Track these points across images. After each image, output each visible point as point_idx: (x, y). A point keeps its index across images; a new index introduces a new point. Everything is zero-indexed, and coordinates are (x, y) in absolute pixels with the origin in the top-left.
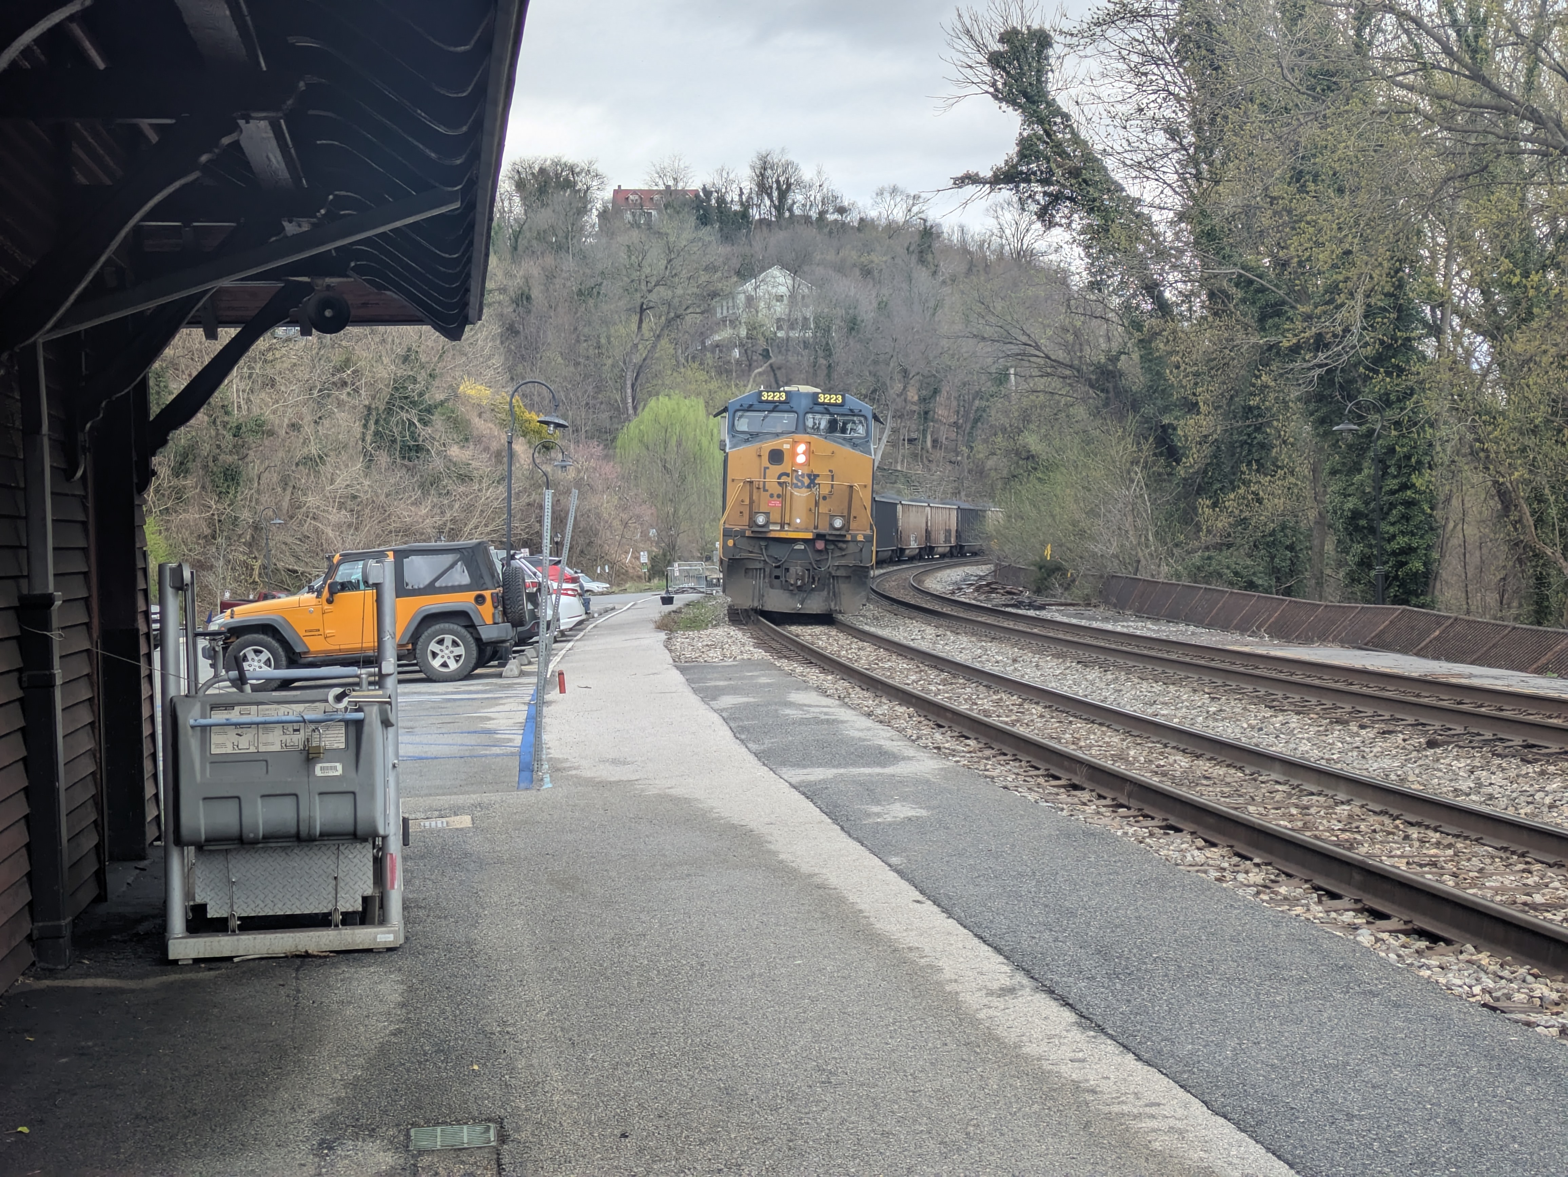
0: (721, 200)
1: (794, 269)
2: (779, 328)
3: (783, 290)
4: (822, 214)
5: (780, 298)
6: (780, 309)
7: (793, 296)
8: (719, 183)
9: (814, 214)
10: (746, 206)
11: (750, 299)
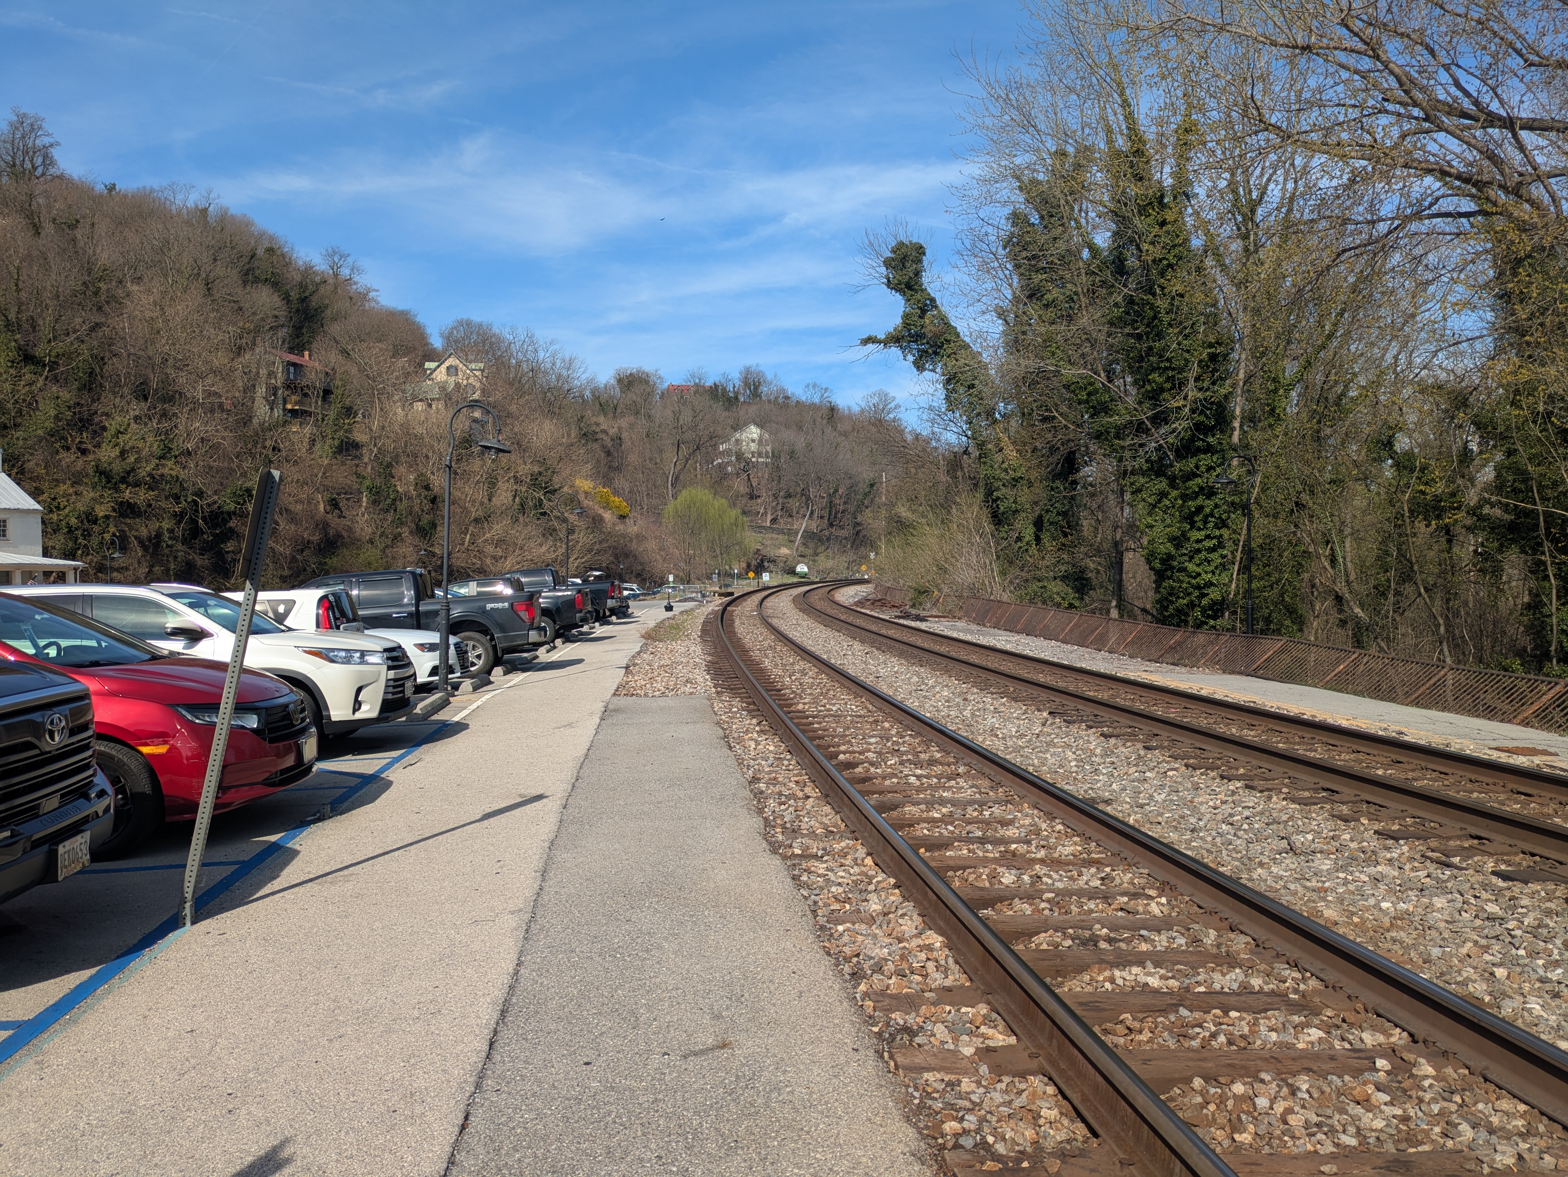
0: (724, 389)
1: (760, 425)
2: (753, 456)
3: (755, 436)
4: (776, 398)
5: (753, 441)
6: (753, 447)
7: (760, 440)
8: (723, 381)
9: (772, 398)
10: (737, 394)
11: (737, 441)
